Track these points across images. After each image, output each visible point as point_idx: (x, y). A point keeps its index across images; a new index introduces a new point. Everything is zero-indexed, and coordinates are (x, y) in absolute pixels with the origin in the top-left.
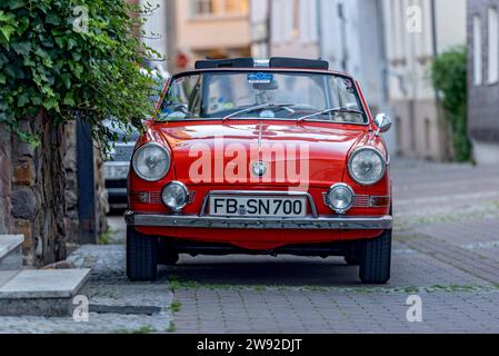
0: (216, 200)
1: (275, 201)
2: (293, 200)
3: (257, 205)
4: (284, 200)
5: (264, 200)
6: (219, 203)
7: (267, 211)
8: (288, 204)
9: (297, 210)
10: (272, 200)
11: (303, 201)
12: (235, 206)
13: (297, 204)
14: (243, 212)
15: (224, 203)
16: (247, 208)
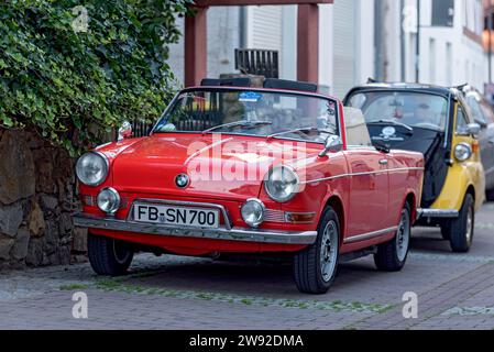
0: (140, 207)
1: (191, 212)
2: (207, 212)
3: (175, 214)
4: (199, 211)
5: (182, 210)
6: (142, 210)
7: (184, 220)
8: (202, 215)
9: (211, 221)
10: (188, 210)
11: (216, 213)
12: (156, 214)
13: (211, 216)
14: (163, 220)
15: (147, 211)
16: (167, 217)
